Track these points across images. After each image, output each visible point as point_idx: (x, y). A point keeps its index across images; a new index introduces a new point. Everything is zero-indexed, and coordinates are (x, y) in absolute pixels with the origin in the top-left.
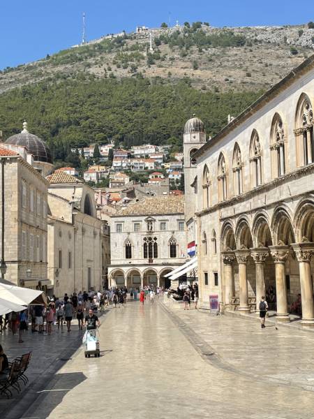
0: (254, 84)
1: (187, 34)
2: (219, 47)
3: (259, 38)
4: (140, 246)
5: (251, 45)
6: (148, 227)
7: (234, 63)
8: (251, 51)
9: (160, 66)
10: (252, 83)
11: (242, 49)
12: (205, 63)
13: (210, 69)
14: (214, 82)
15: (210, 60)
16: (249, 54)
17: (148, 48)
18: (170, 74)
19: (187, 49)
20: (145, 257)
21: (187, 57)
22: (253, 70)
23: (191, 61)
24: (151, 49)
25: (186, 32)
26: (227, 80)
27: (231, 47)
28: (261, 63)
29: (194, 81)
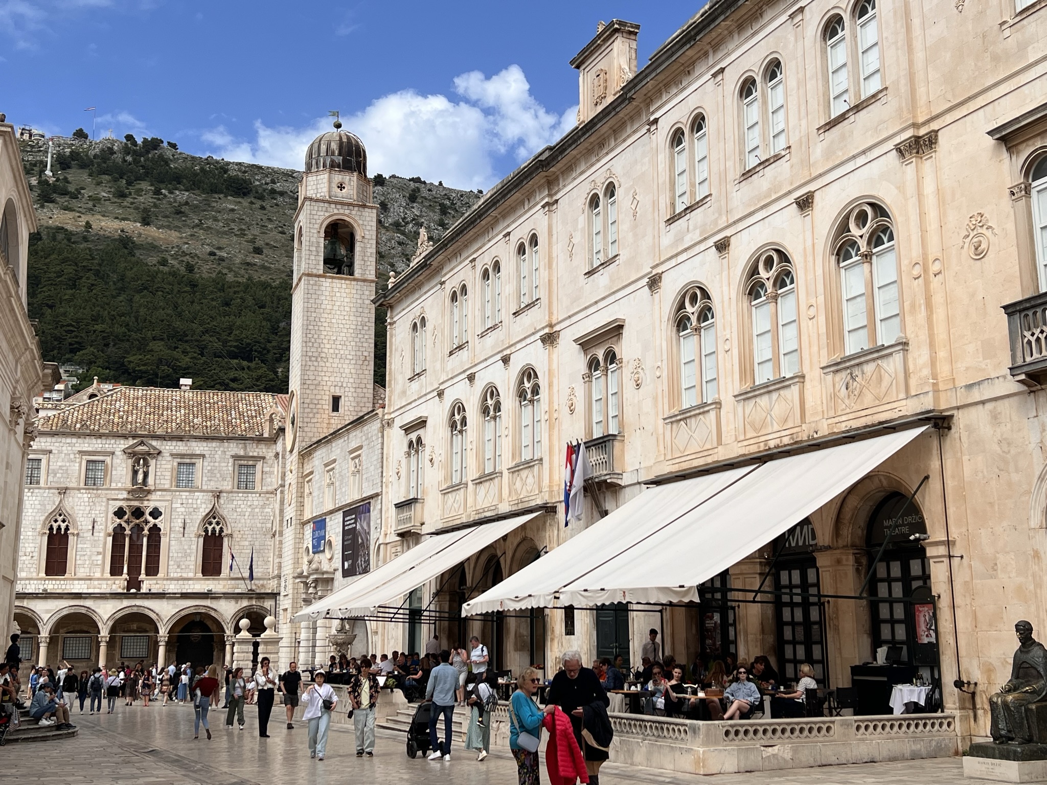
0: (268, 269)
1: (129, 158)
2: (197, 192)
3: (278, 186)
4: (100, 535)
5: (261, 198)
6: (135, 473)
7: (228, 225)
8: (263, 208)
9: (66, 209)
10: (263, 267)
11: (245, 202)
12: (166, 217)
13: (177, 229)
14: (184, 254)
15: (179, 212)
16: (259, 215)
17: (42, 171)
18: (88, 225)
19: (129, 183)
20: (115, 570)
21: (129, 200)
22: (267, 244)
23: (137, 208)
24: (48, 172)
25: (128, 154)
26: (212, 254)
27: (221, 196)
28: (283, 233)
29: (140, 247)
